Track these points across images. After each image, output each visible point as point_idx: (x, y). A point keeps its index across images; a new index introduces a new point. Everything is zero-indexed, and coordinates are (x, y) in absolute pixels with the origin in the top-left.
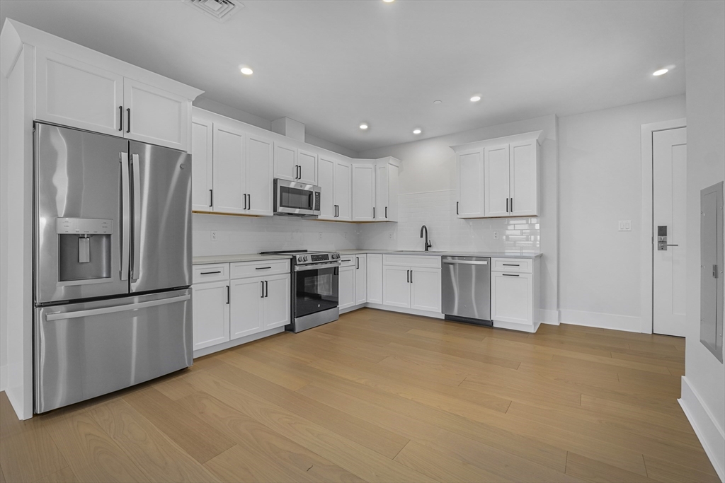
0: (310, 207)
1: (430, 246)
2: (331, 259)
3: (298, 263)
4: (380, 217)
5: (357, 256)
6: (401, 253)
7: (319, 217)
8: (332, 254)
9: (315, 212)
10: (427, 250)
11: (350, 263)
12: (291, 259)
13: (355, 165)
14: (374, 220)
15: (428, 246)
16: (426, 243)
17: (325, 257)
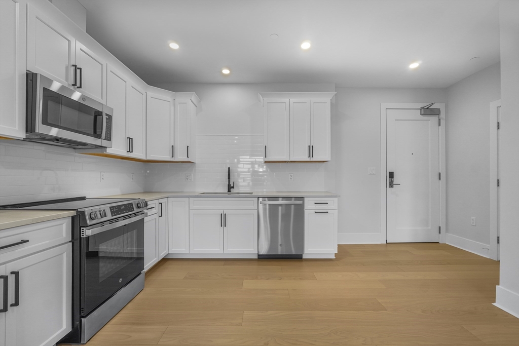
0: (96, 134)
1: (233, 187)
2: (136, 210)
3: (89, 223)
4: (180, 156)
5: (160, 201)
6: (204, 195)
7: (109, 151)
8: (137, 202)
9: (104, 143)
10: (229, 191)
11: (153, 211)
12: (73, 218)
13: (150, 94)
14: (172, 160)
15: (230, 188)
16: (229, 185)
17: (129, 207)
